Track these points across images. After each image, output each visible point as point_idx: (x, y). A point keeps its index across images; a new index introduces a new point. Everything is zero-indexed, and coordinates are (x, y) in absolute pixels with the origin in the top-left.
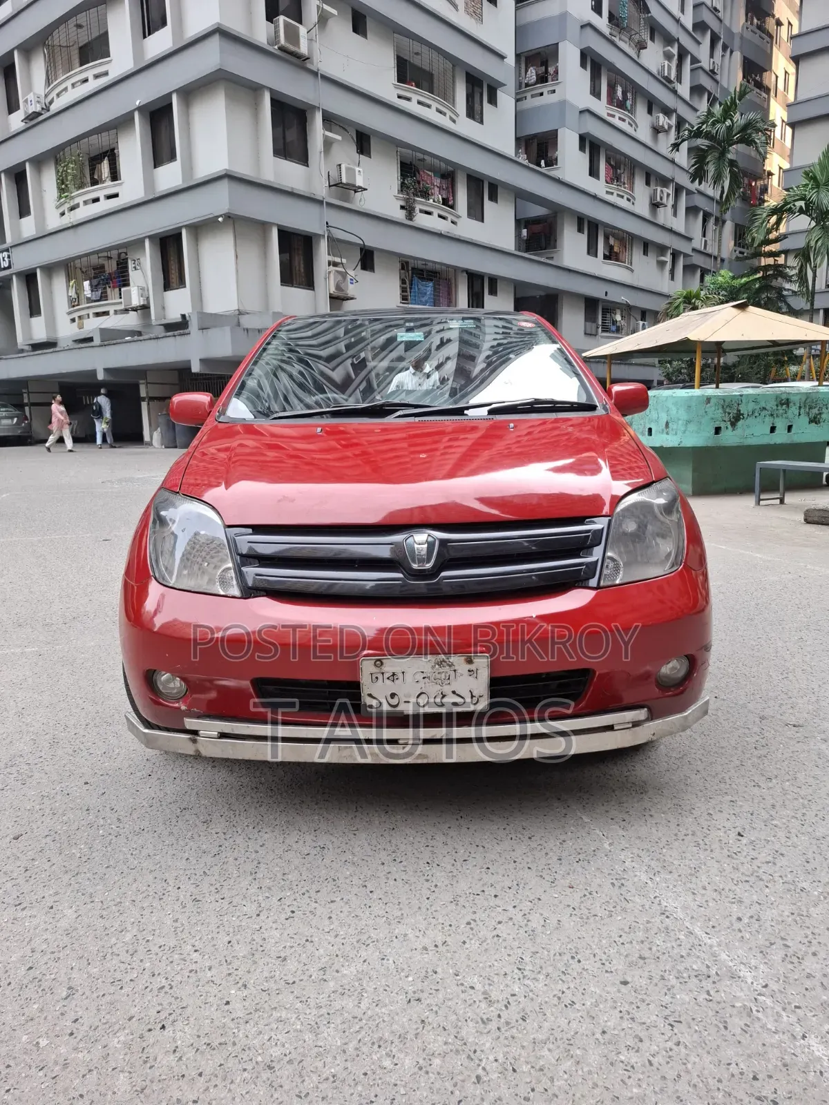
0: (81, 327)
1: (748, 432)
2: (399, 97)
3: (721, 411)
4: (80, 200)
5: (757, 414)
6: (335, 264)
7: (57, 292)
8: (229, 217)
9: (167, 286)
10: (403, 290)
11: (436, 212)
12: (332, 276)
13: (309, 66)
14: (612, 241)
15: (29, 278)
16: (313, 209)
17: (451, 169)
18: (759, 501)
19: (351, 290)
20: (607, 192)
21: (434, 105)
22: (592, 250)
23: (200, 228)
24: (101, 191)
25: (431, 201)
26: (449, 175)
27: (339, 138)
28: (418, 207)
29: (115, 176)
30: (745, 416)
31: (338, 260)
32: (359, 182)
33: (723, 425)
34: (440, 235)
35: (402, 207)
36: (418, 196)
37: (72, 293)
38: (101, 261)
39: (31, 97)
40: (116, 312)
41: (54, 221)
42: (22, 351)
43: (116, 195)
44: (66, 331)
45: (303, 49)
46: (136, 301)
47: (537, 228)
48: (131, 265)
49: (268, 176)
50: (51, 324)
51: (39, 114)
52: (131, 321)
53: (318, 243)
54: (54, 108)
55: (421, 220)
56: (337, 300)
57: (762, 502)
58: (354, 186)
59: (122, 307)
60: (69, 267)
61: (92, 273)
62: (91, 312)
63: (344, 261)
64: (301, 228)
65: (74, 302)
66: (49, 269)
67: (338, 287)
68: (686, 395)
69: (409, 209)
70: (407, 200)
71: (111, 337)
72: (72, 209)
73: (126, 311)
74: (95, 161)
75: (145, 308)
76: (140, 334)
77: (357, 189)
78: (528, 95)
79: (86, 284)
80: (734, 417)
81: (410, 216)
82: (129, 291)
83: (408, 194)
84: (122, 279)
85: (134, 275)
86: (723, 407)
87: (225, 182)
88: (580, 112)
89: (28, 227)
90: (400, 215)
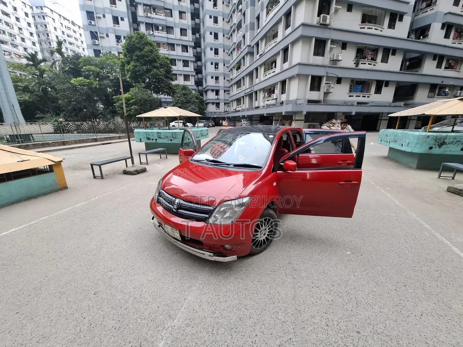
0: (264, 103)
1: (447, 149)
2: (361, 28)
3: (434, 141)
4: (267, 74)
5: (454, 143)
6: (327, 84)
7: (261, 95)
8: (298, 75)
9: (282, 93)
10: (351, 88)
11: (367, 63)
12: (326, 87)
13: (329, 27)
14: (450, 62)
15: (256, 92)
16: (323, 69)
17: (377, 47)
18: (440, 176)
19: (331, 90)
20: (453, 43)
21: (374, 27)
22: (439, 66)
23: (291, 78)
24: (271, 71)
25: (366, 60)
26: (375, 50)
27: (335, 46)
28: (360, 62)
29: (275, 67)
30: (447, 144)
31: (328, 82)
32: (340, 58)
33: (434, 146)
34: (368, 70)
35: (355, 63)
36: (361, 59)
37: (263, 96)
38: (270, 88)
39: (261, 50)
40: (271, 100)
41: (262, 79)
42: (253, 109)
43: (275, 72)
44: (262, 104)
45: (328, 22)
46: (275, 97)
47: (413, 61)
48: (275, 88)
49: (311, 62)
50: (259, 103)
51: (262, 54)
52: (273, 102)
53: (323, 78)
54: (265, 52)
55: (361, 66)
56: (326, 94)
57: (441, 178)
58: (338, 60)
59: (272, 99)
60: (264, 90)
61: (268, 91)
62: (266, 100)
63: (330, 82)
64: (319, 75)
65: (264, 98)
66: (260, 90)
67: (327, 90)
68: (419, 134)
69: (357, 64)
70: (357, 61)
71: (268, 106)
72: (266, 76)
73: (273, 99)
74: (272, 64)
75: (277, 99)
76: (275, 105)
77: (339, 61)
78: (421, 13)
79: (266, 93)
80: (440, 144)
81: (357, 66)
82: (274, 95)
83: (358, 59)
84: (273, 92)
85: (276, 91)
86: (435, 139)
87: (298, 65)
88: (445, 14)
89: (257, 81)
90: (354, 66)
